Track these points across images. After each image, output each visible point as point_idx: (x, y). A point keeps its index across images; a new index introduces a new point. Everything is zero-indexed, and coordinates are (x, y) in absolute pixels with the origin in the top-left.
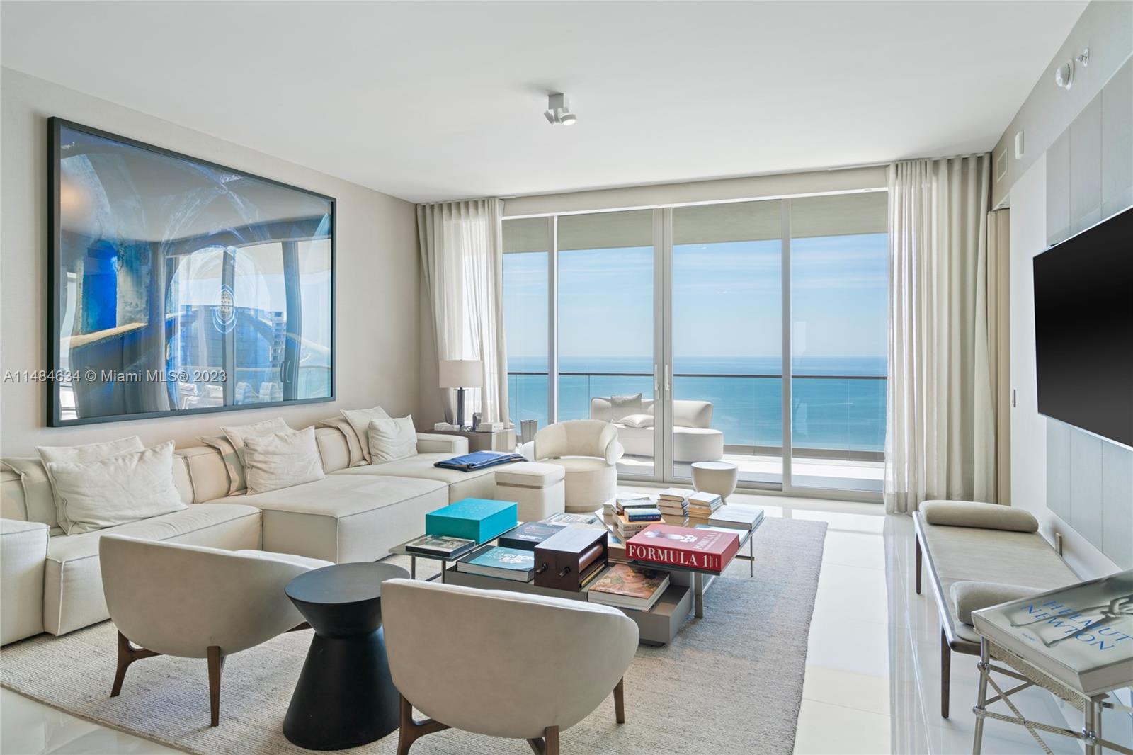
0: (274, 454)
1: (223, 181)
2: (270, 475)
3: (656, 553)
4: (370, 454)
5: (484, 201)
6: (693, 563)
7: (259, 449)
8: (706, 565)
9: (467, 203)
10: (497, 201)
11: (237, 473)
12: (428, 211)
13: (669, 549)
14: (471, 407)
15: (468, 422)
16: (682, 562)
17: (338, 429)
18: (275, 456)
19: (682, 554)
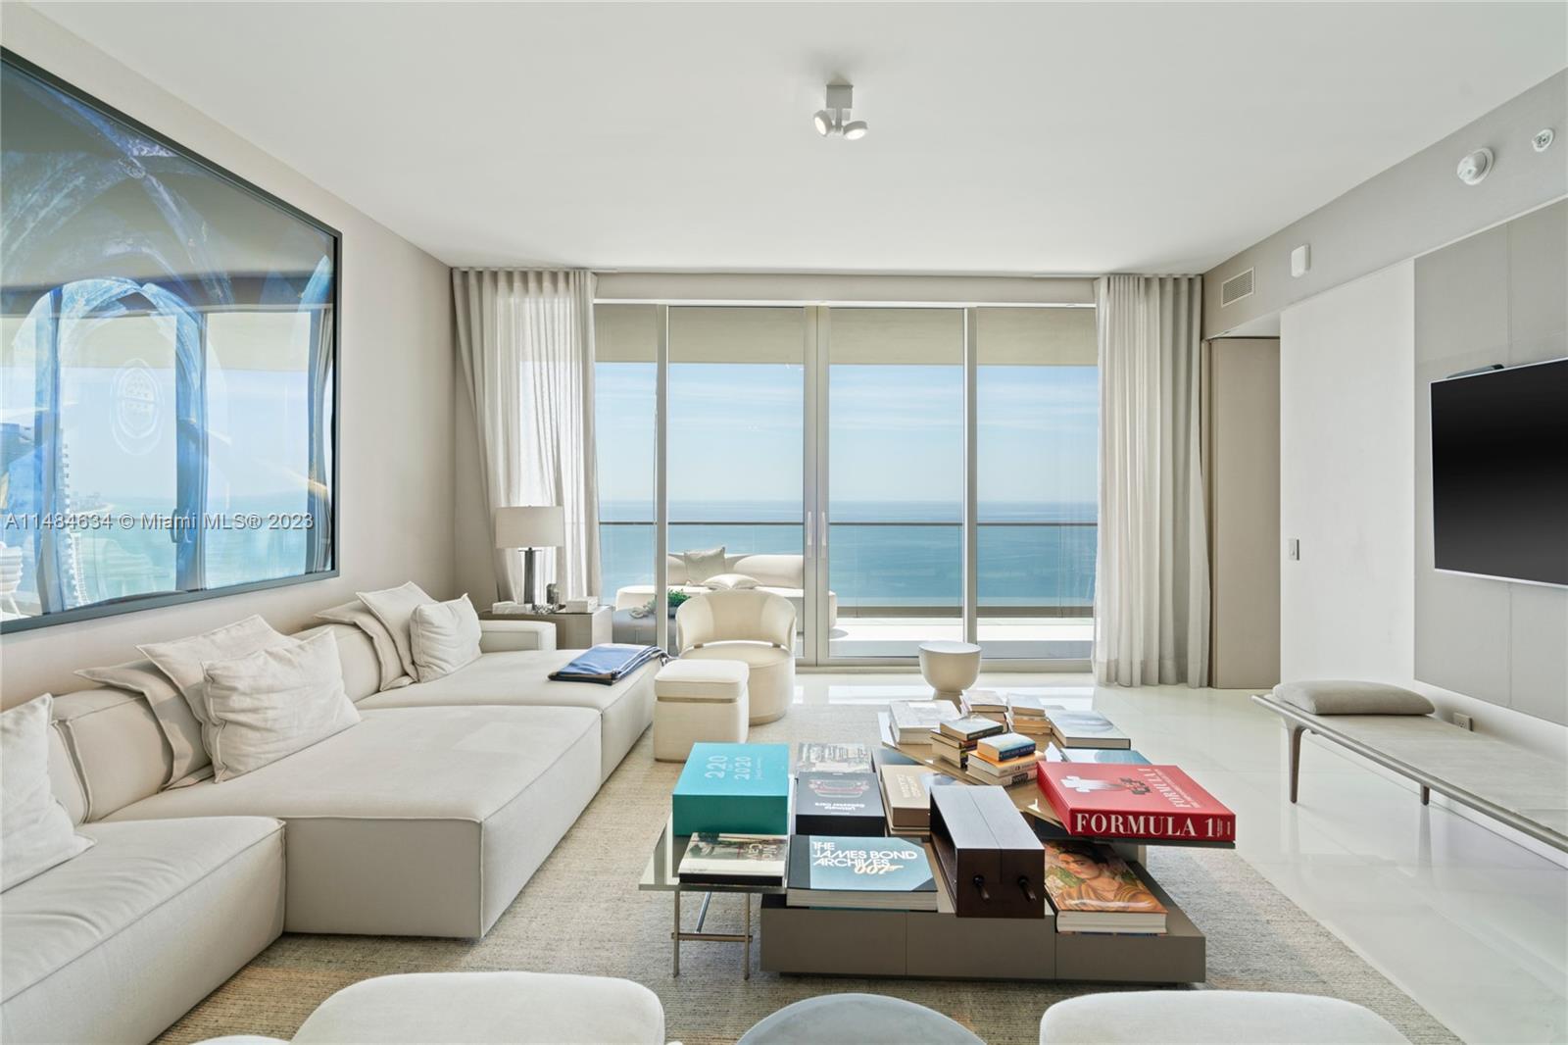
0: (270, 690)
1: (136, 153)
2: (266, 735)
3: (1126, 823)
4: (413, 663)
5: (567, 274)
6: (1189, 832)
7: (240, 685)
8: (1210, 834)
9: (539, 275)
10: (589, 274)
11: (187, 739)
12: (473, 280)
13: (1147, 814)
14: (545, 575)
15: (540, 598)
16: (1170, 832)
17: (355, 625)
18: (274, 696)
19: (1170, 820)
